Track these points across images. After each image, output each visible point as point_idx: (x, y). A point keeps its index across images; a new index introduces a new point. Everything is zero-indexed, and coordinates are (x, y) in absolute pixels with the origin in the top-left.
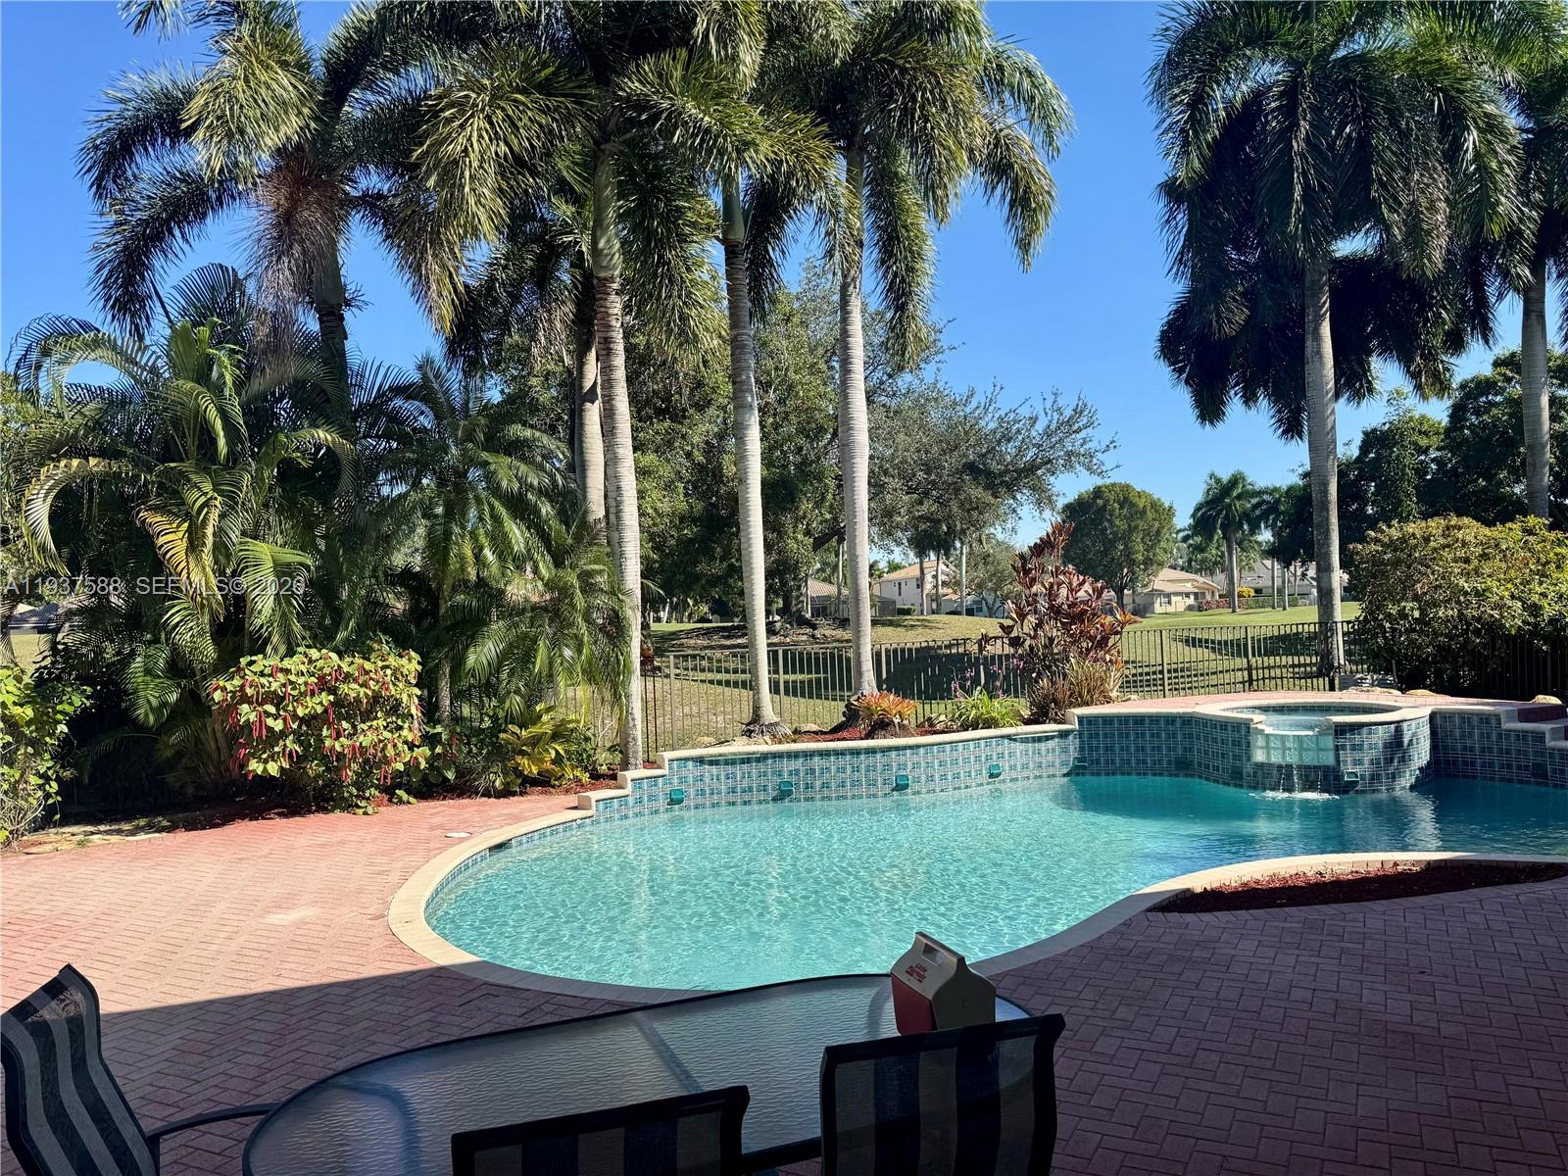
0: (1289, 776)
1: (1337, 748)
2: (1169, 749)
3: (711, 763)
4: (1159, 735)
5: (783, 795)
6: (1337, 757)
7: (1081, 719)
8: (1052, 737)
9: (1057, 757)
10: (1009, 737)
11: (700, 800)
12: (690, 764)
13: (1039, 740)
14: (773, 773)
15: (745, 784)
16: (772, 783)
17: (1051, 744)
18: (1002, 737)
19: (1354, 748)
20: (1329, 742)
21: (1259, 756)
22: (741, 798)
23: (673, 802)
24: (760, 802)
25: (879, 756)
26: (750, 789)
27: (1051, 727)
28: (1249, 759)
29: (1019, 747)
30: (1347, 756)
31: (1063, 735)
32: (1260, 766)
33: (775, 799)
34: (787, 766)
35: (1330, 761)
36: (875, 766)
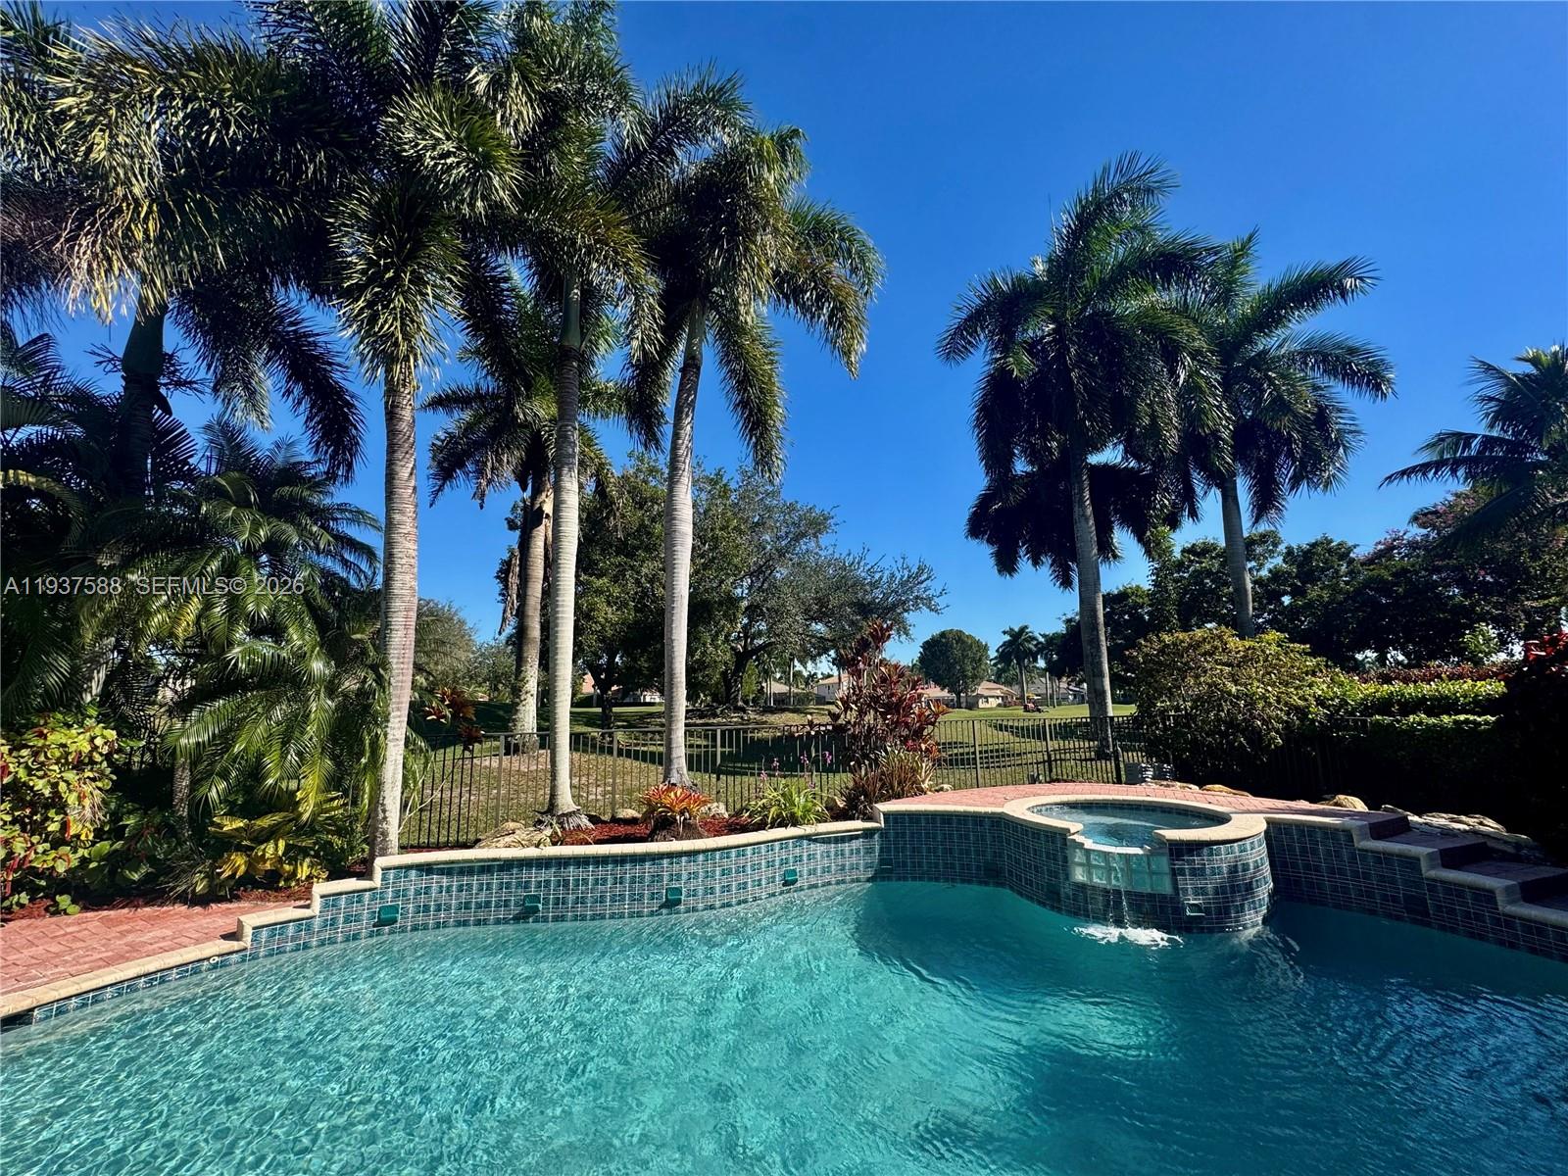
0: (1118, 904)
1: (1174, 873)
2: (977, 852)
3: (441, 872)
4: (967, 837)
5: (527, 913)
6: (1175, 883)
7: (887, 815)
8: (857, 837)
9: (859, 859)
10: (808, 838)
11: (420, 919)
12: (413, 873)
13: (843, 840)
14: (519, 885)
15: (482, 898)
16: (516, 895)
17: (855, 844)
18: (801, 838)
19: (1194, 872)
20: (1163, 863)
21: (1079, 875)
22: (473, 915)
23: (381, 923)
24: (498, 922)
25: (647, 865)
26: (488, 904)
27: (858, 824)
28: (1067, 876)
29: (820, 848)
30: (1187, 883)
31: (868, 834)
32: (1082, 887)
33: (517, 919)
34: (535, 876)
35: (1166, 888)
36: (642, 879)
